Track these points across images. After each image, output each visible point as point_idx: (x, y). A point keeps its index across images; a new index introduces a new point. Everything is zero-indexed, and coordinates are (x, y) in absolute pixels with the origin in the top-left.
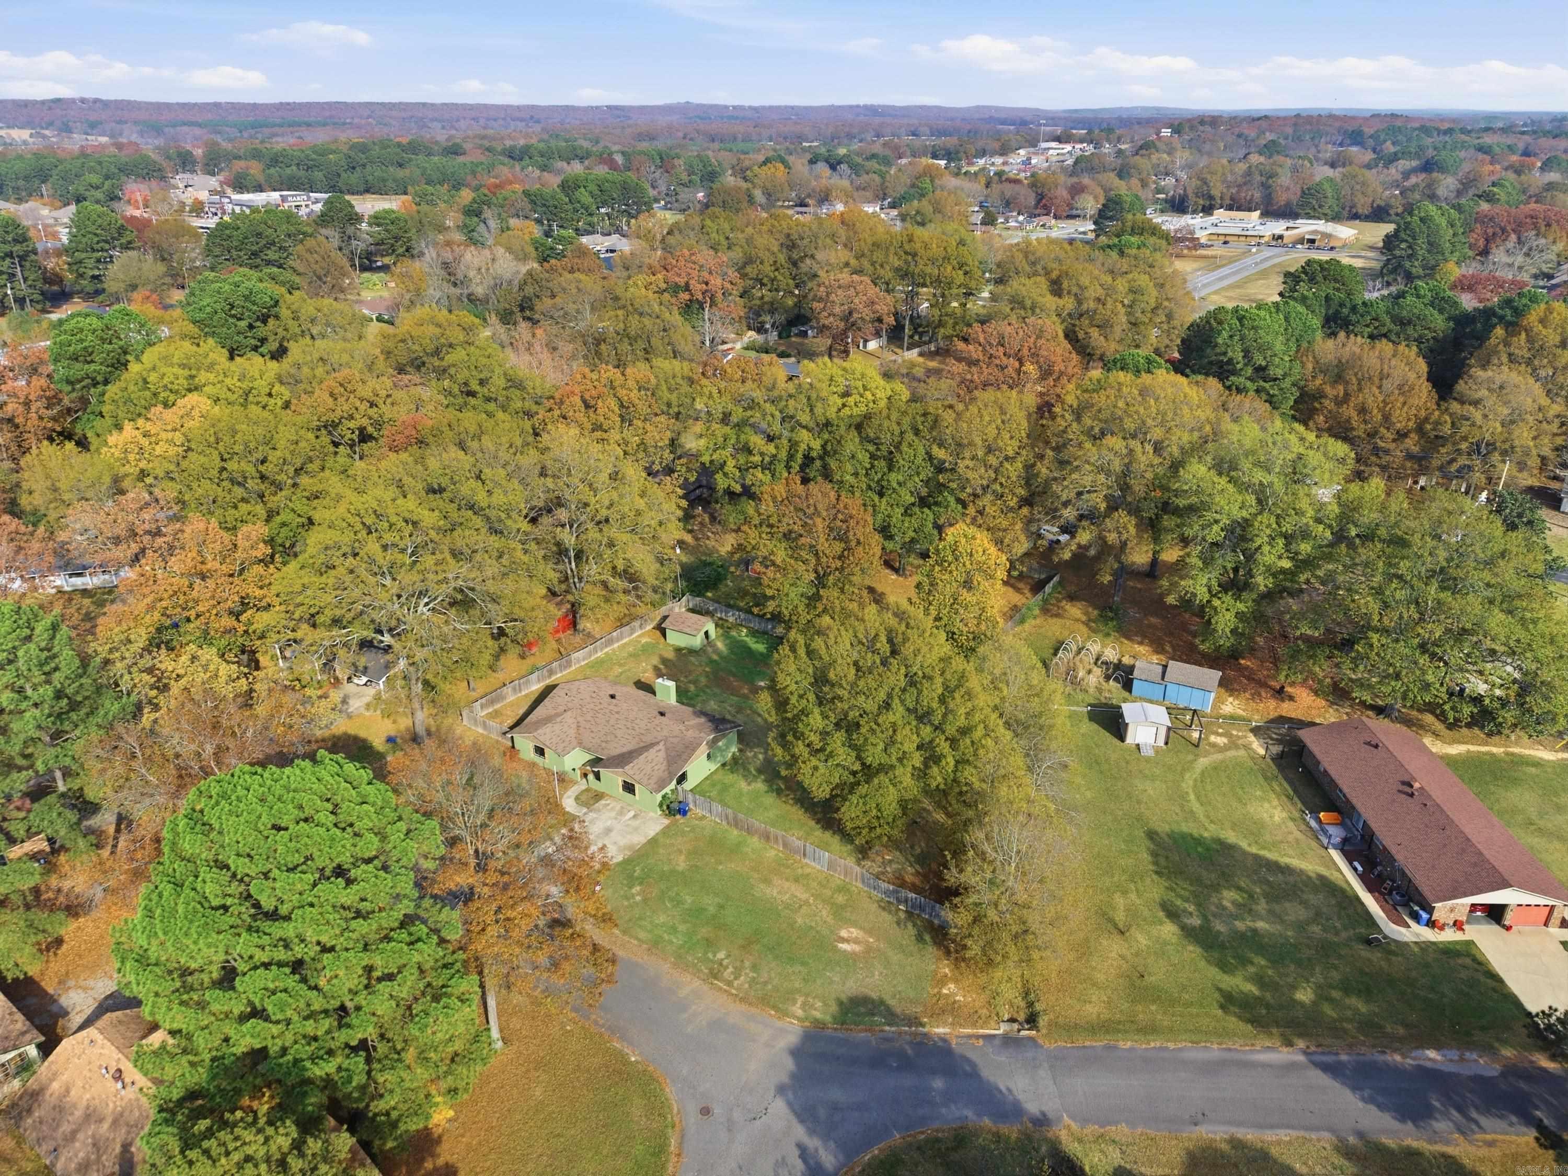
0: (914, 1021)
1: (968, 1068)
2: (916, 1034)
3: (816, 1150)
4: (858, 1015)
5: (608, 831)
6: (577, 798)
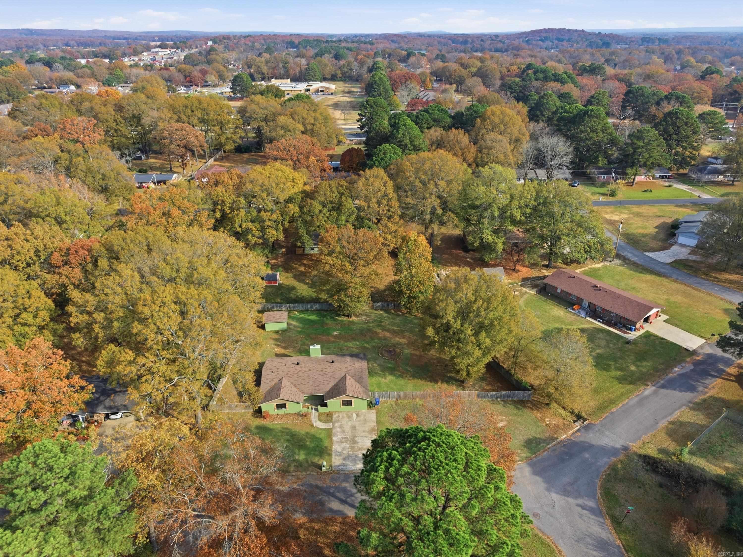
0: (553, 438)
1: (587, 445)
2: (559, 443)
3: (584, 503)
4: (535, 447)
5: (354, 428)
6: (320, 420)
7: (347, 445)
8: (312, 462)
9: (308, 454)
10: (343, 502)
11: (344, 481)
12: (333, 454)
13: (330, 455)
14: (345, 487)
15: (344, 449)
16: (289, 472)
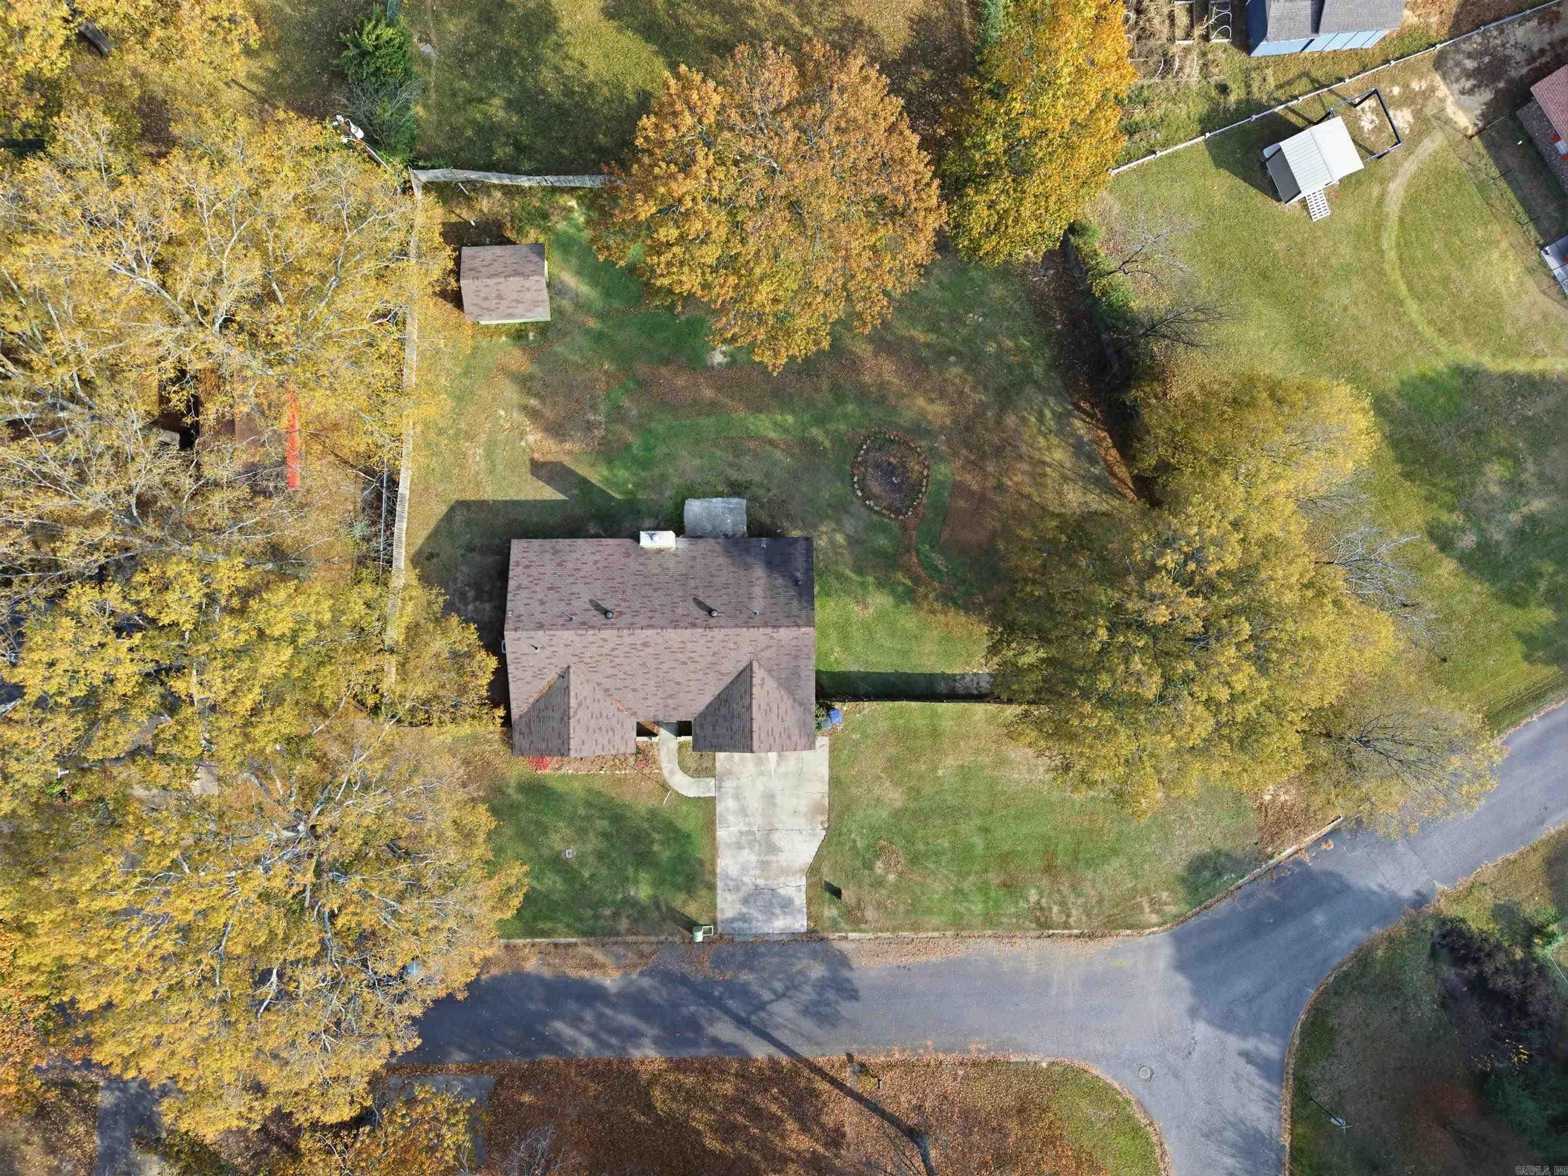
0: (1260, 857)
1: (1335, 884)
2: (1269, 872)
3: (1257, 1049)
4: (1207, 884)
5: (770, 798)
6: (684, 769)
7: (754, 858)
8: (670, 909)
9: (658, 883)
10: (742, 1023)
11: (741, 966)
12: (720, 884)
13: (712, 887)
14: (746, 984)
15: (744, 869)
16: (618, 934)
